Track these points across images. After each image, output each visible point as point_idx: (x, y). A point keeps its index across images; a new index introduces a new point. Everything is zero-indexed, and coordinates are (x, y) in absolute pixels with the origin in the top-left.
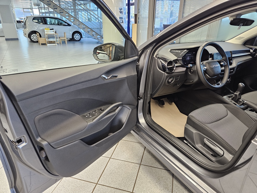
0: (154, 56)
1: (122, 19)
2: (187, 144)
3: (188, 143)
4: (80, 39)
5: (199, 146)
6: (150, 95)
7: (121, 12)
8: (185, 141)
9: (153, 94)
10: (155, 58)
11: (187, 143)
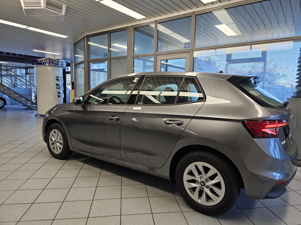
1: (59, 85)
4: (4, 106)
7: (57, 80)
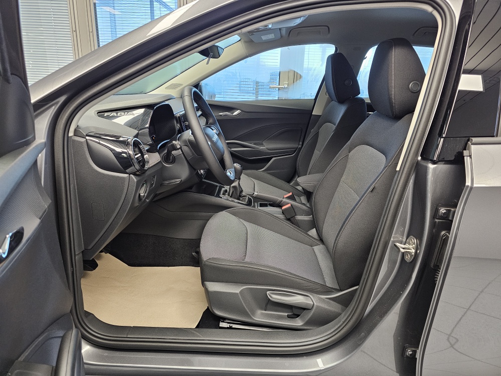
0: (71, 134)
2: (230, 328)
3: (231, 325)
5: (260, 316)
6: (81, 255)
8: (222, 325)
9: (90, 247)
10: (74, 141)
11: (228, 325)
